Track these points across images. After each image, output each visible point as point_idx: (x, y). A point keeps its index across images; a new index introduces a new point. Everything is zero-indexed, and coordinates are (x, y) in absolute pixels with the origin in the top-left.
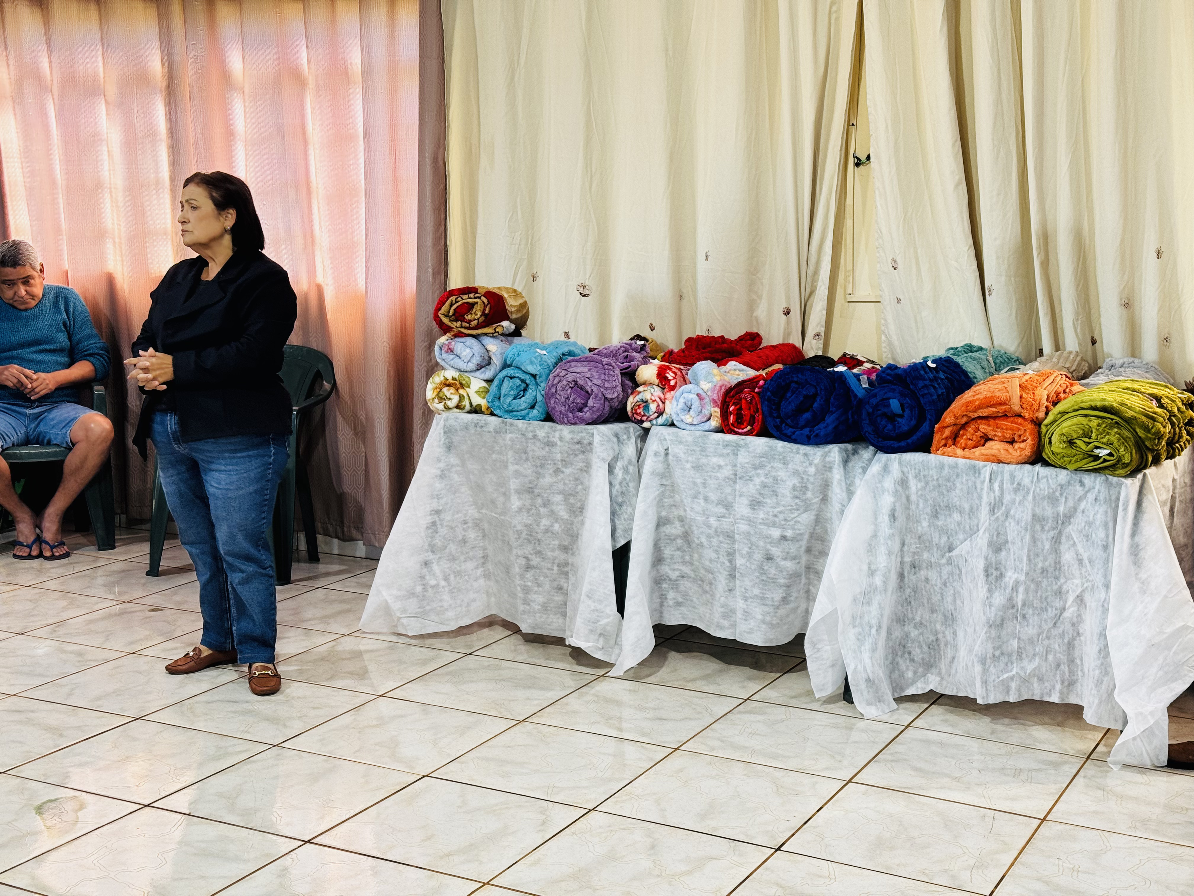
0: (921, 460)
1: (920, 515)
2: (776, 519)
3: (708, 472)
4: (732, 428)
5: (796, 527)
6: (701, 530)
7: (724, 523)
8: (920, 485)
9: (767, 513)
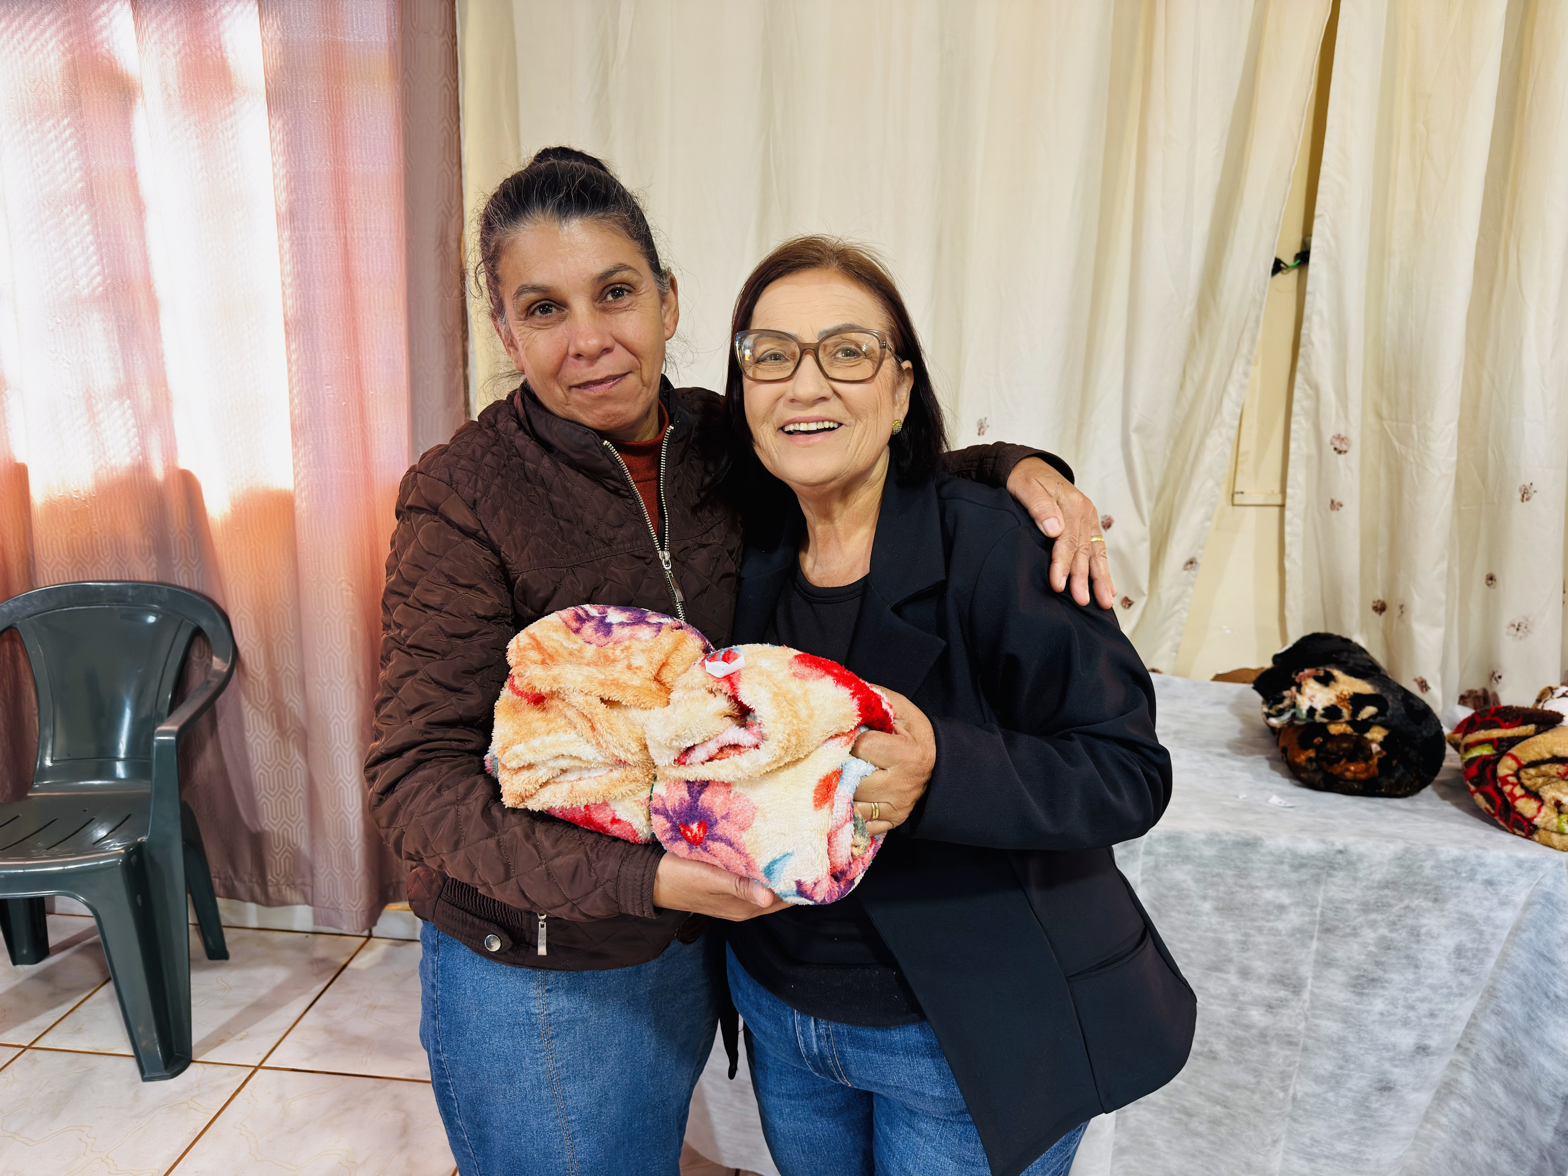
2: (1411, 1014)
7: (1284, 1018)
9: (1393, 1002)
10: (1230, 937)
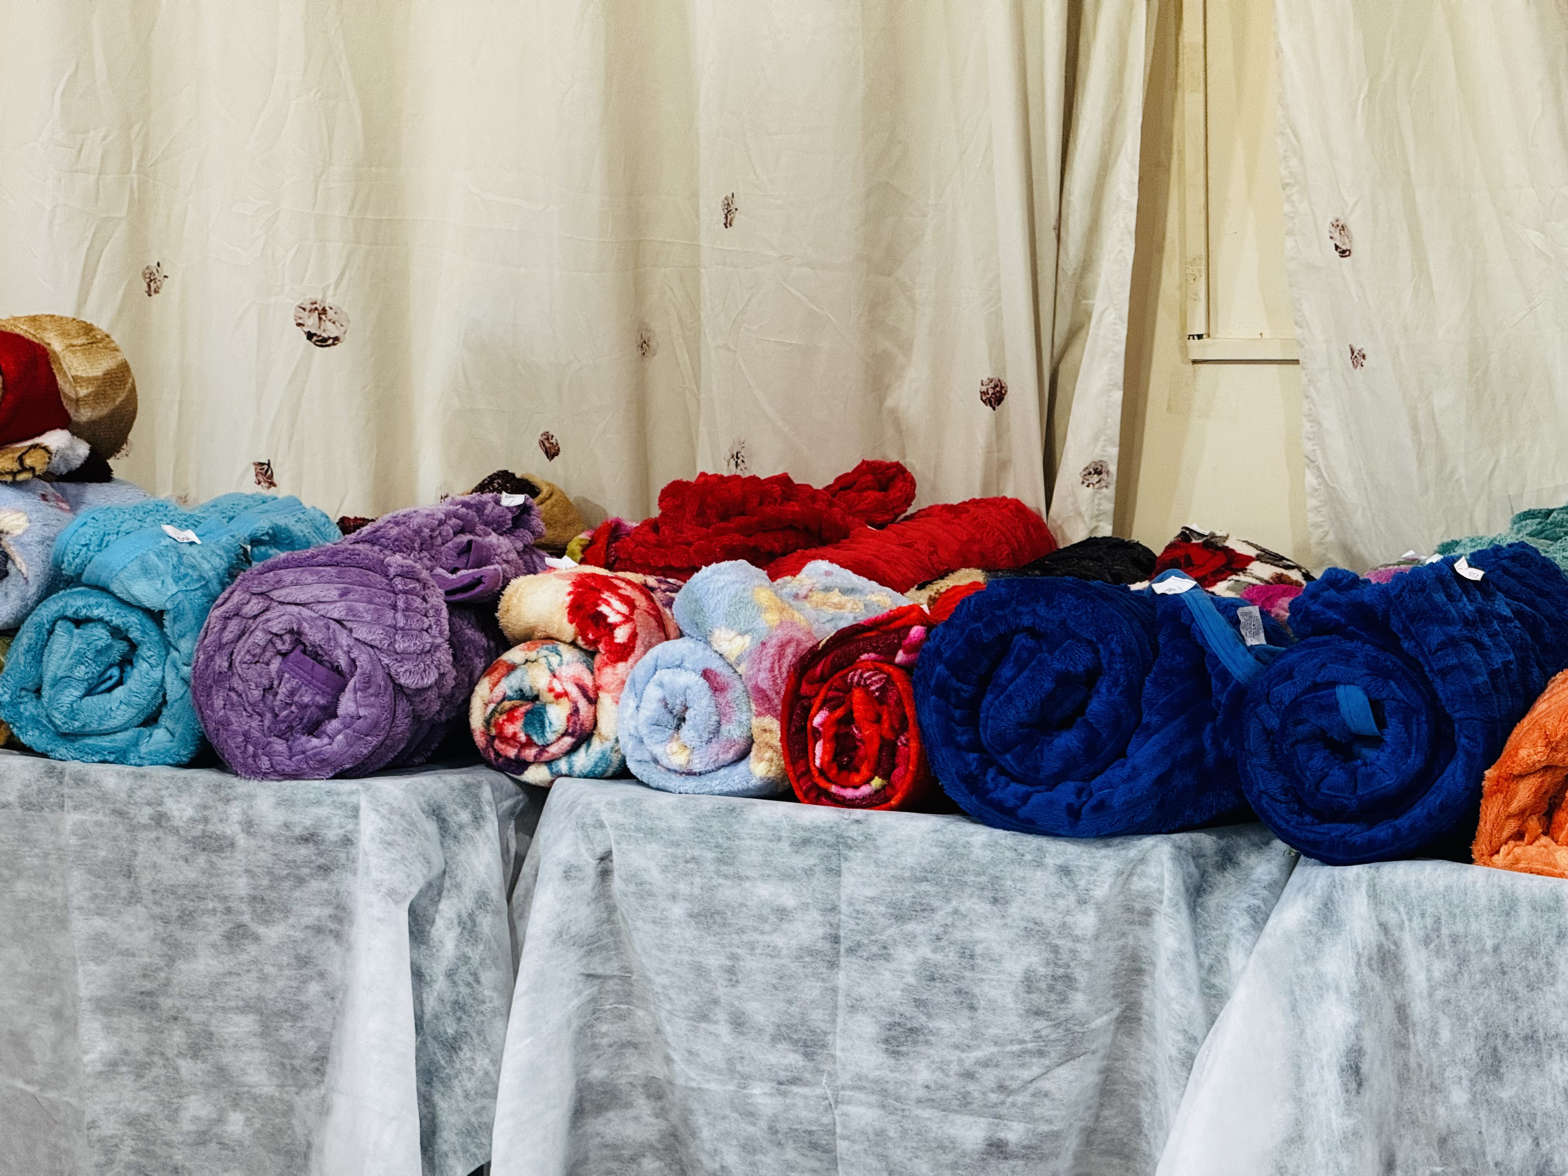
0: (1441, 885)
1: (1442, 1069)
2: (971, 1087)
3: (742, 931)
4: (823, 784)
5: (1037, 1111)
6: (723, 1126)
7: (800, 1102)
8: (1439, 968)
9: (942, 1067)
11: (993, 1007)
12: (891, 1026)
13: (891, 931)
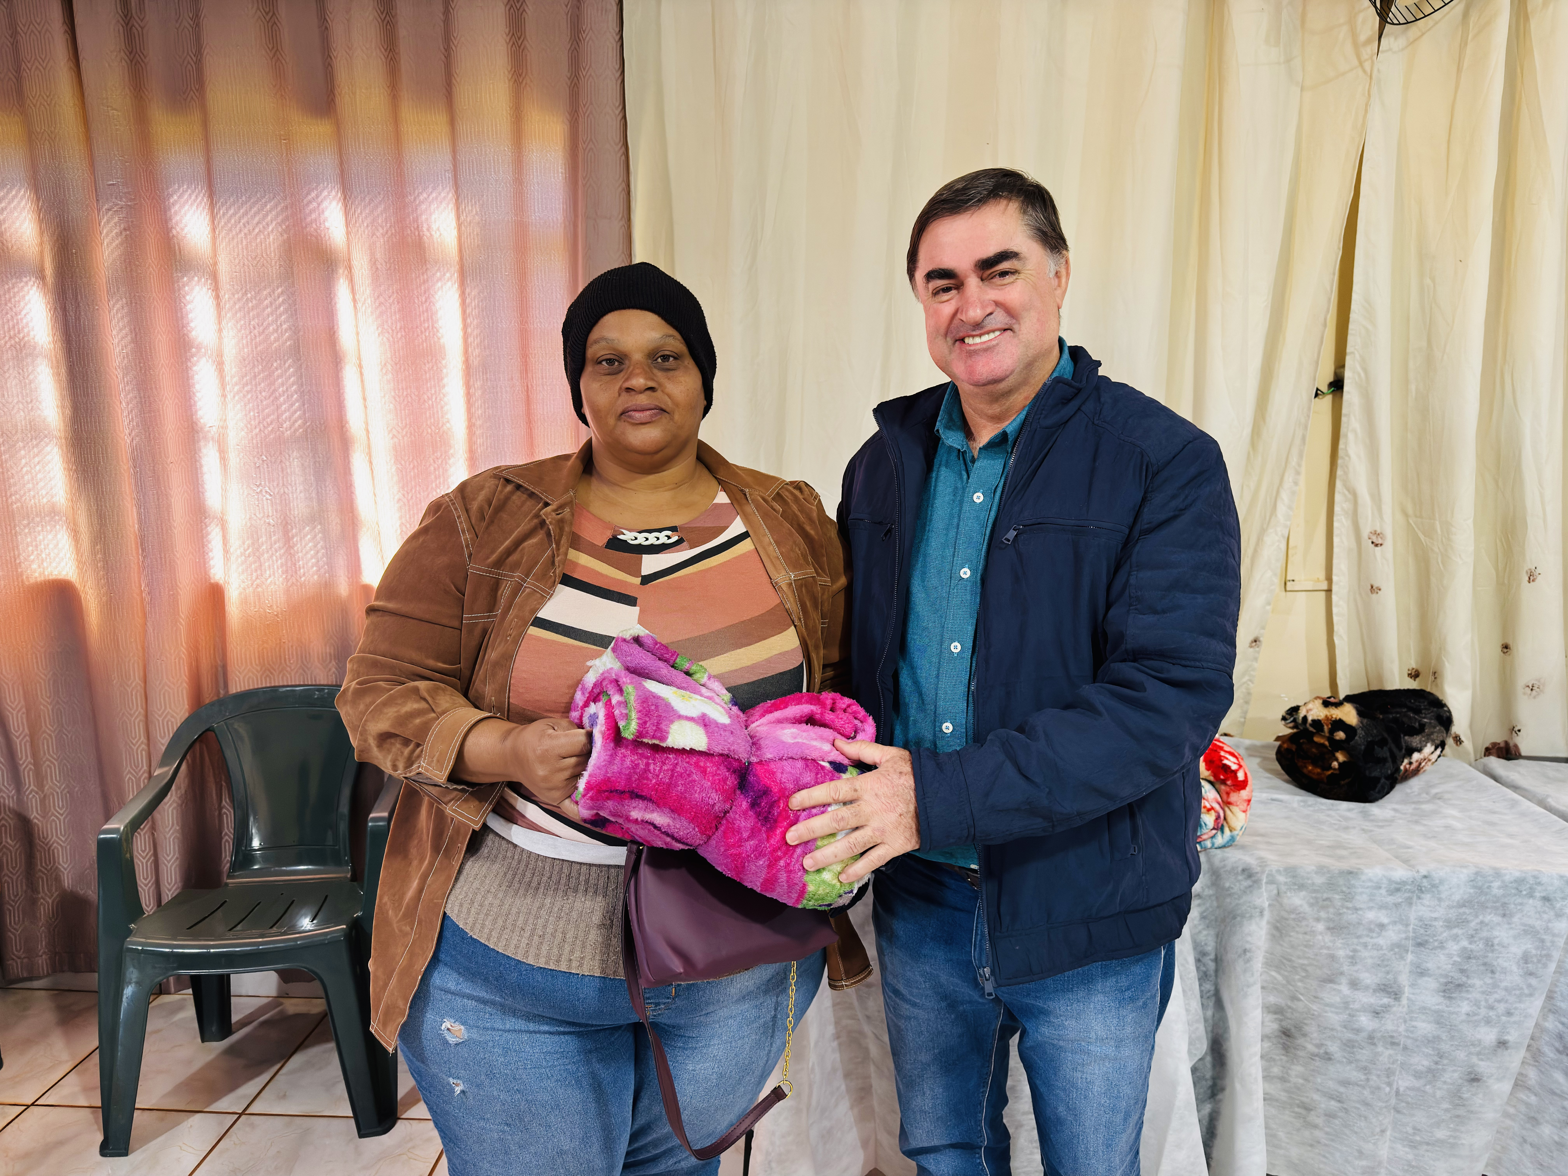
7: (1388, 1022)
10: (1341, 953)
11: (1504, 971)
12: (1446, 984)
13: (1445, 934)
